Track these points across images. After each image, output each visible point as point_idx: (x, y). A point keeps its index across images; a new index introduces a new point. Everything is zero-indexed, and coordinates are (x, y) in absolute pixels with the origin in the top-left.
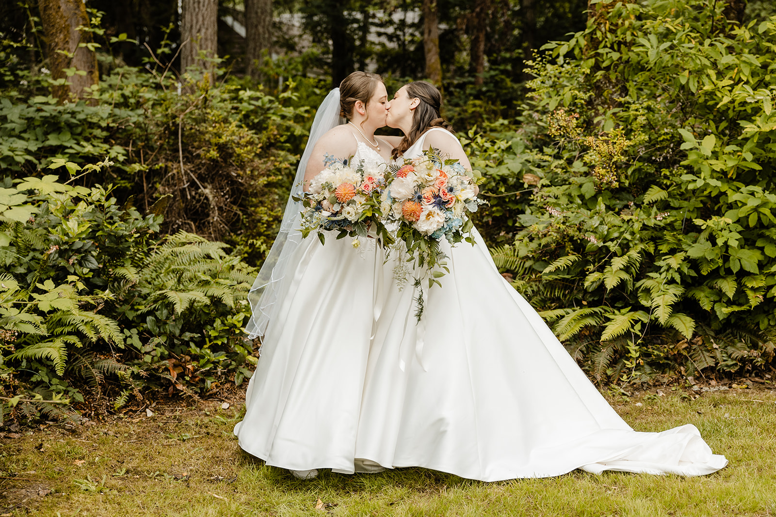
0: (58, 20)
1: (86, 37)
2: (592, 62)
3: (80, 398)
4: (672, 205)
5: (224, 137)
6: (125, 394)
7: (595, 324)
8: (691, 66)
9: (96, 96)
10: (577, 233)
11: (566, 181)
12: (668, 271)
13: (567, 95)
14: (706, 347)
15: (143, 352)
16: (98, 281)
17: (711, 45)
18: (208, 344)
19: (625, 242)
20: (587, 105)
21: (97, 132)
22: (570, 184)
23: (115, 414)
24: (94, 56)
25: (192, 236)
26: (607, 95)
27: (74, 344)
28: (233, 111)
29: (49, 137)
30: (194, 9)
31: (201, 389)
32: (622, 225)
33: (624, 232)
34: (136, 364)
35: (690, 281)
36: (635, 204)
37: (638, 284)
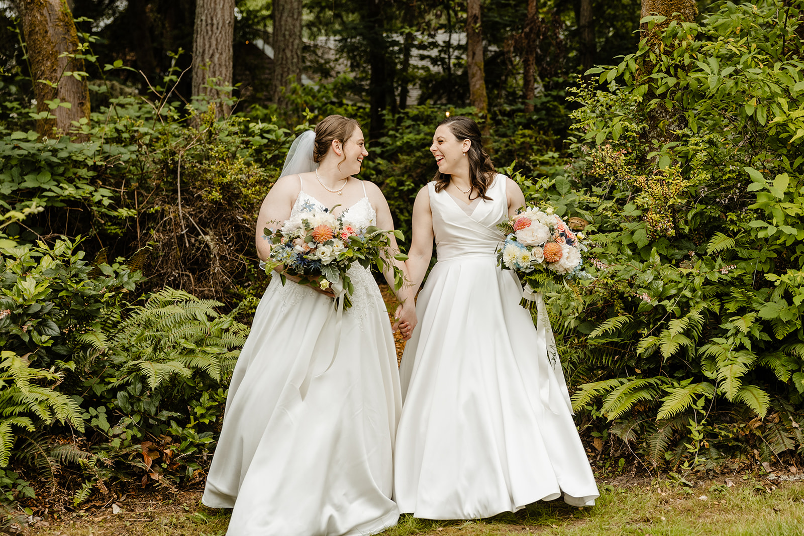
0: (45, 46)
1: (75, 65)
2: (644, 88)
3: (30, 492)
4: (740, 255)
5: (228, 177)
6: (87, 486)
7: (650, 398)
8: (758, 93)
9: (85, 130)
10: (628, 289)
11: (616, 226)
12: (736, 334)
13: (617, 126)
14: (783, 425)
15: (110, 434)
16: (61, 350)
17: (782, 69)
18: (193, 423)
19: (684, 300)
20: (640, 139)
21: (83, 172)
22: (621, 229)
23: (74, 511)
24: (86, 86)
25: (180, 294)
26: (664, 126)
27: (25, 427)
28: (242, 146)
29: (26, 178)
30: (207, 33)
31: (181, 478)
32: (680, 280)
33: (683, 288)
34: (104, 449)
35: (762, 346)
36: (696, 254)
37: (702, 350)
